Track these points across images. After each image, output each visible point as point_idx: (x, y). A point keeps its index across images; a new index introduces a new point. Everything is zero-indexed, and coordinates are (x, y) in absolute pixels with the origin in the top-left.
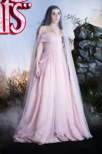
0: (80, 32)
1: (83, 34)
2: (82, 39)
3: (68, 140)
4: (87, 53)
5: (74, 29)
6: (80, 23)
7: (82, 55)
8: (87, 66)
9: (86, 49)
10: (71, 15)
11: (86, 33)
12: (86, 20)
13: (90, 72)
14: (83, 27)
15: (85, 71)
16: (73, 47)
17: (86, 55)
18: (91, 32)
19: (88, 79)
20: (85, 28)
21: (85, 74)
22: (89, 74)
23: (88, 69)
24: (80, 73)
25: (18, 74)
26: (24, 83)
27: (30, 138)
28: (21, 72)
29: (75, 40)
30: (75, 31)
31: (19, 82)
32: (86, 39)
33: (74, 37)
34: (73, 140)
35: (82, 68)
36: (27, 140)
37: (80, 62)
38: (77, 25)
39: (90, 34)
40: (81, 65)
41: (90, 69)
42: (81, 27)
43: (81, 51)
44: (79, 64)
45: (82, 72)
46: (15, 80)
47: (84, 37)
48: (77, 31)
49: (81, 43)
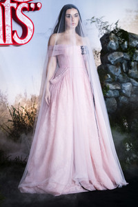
0: (109, 41)
1: (114, 44)
2: (112, 51)
3: (94, 189)
4: (120, 69)
5: (101, 36)
6: (109, 28)
7: (112, 72)
8: (119, 88)
9: (118, 64)
10: (95, 18)
11: (117, 42)
12: (116, 24)
13: (124, 95)
14: (113, 34)
15: (117, 94)
16: (100, 61)
17: (117, 72)
18: (124, 41)
19: (121, 105)
20: (116, 35)
21: (117, 98)
22: (122, 98)
23: (120, 91)
24: (109, 98)
25: (25, 101)
26: (32, 113)
27: (42, 187)
28: (29, 98)
29: (102, 52)
30: (101, 40)
31: (25, 110)
32: (117, 50)
33: (101, 48)
34: (101, 188)
35: (113, 90)
36: (38, 190)
37: (110, 82)
38: (105, 31)
39: (123, 43)
40: (111, 86)
41: (124, 91)
42: (110, 34)
43: (110, 67)
44: (108, 84)
45: (113, 95)
46: (20, 109)
47: (115, 48)
48: (105, 40)
49: (111, 55)
